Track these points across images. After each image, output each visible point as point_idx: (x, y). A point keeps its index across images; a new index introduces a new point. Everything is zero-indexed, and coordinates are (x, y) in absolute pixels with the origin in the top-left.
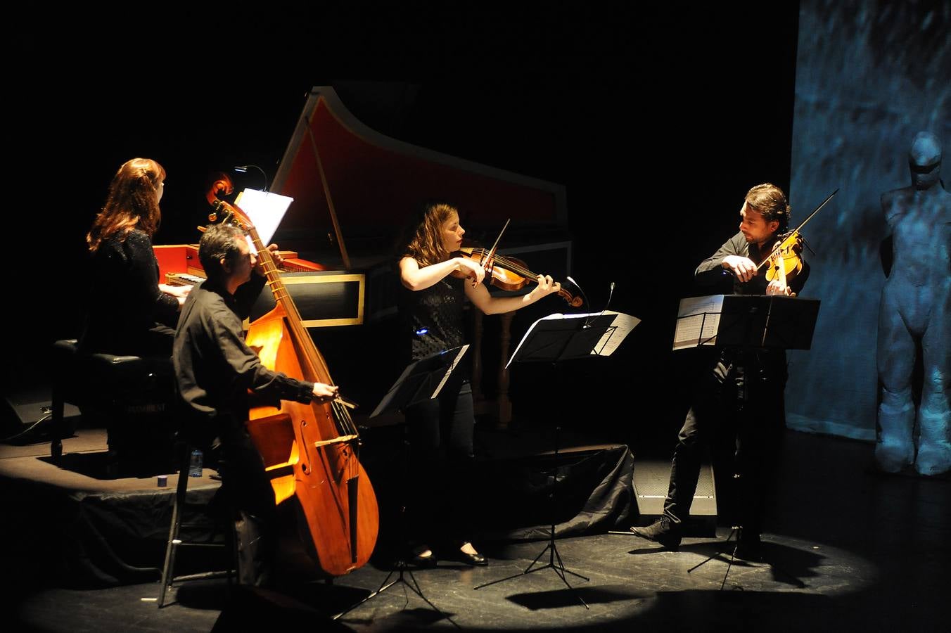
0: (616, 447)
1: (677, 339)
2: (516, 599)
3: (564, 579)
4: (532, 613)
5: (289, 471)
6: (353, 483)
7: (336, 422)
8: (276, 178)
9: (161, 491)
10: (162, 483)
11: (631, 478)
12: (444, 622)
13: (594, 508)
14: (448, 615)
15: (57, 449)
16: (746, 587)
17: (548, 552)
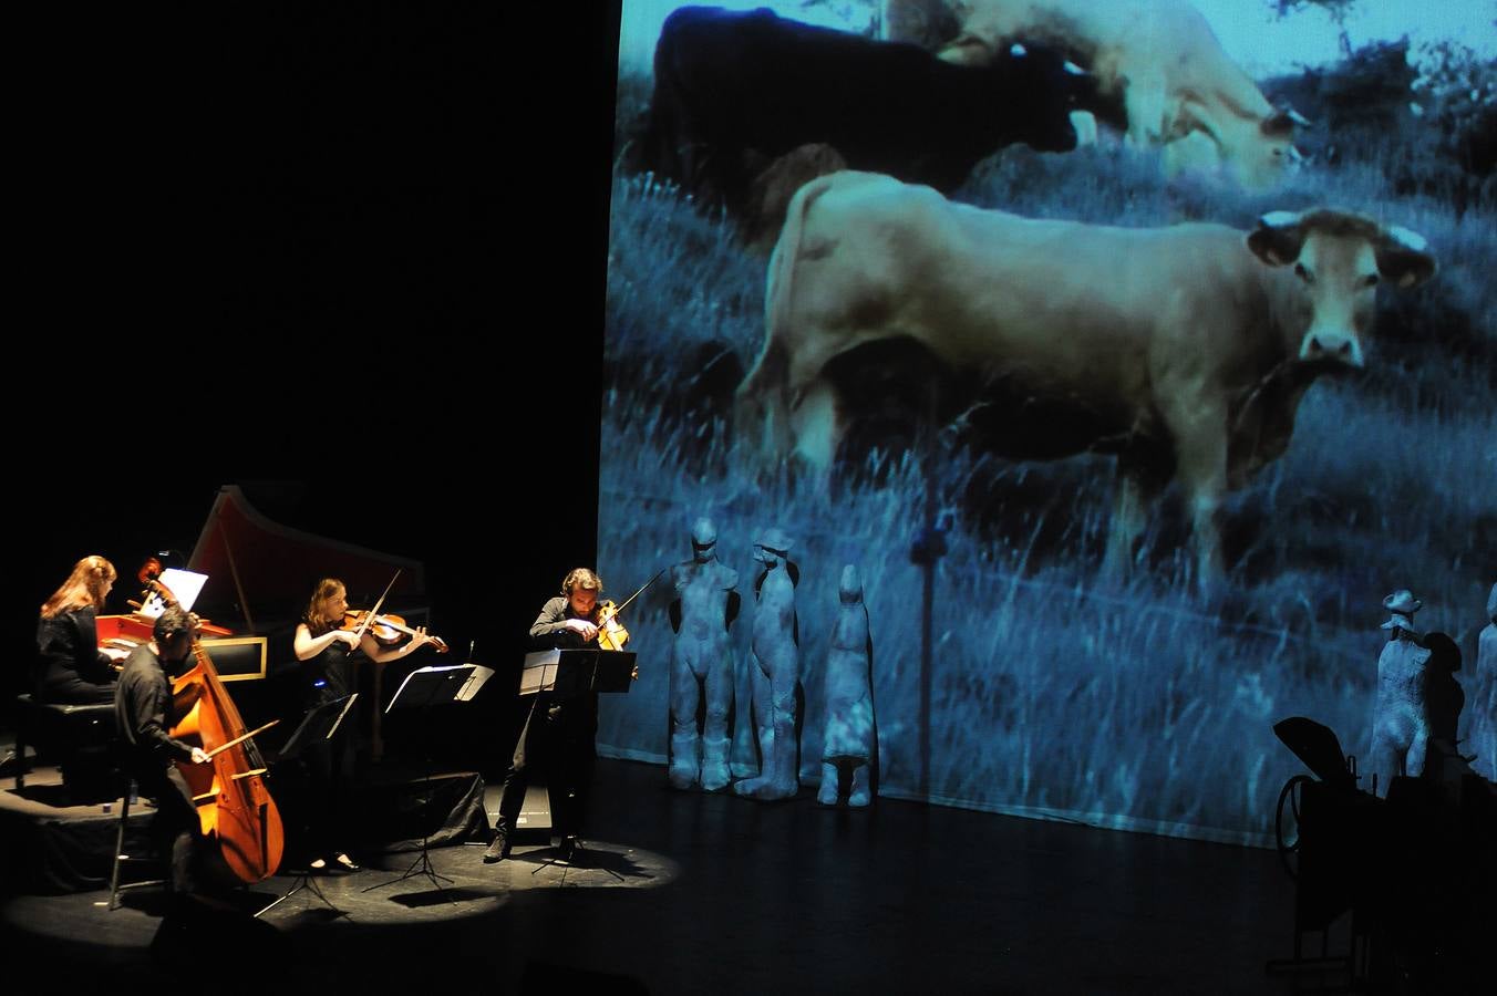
0: (471, 774)
1: (523, 687)
2: (397, 899)
3: (434, 882)
4: (411, 910)
5: (212, 800)
6: (264, 808)
7: (248, 758)
8: (193, 557)
9: (107, 816)
10: (107, 810)
11: (482, 800)
12: (341, 919)
13: (453, 824)
14: (344, 913)
15: (20, 783)
16: (580, 884)
17: (422, 861)
